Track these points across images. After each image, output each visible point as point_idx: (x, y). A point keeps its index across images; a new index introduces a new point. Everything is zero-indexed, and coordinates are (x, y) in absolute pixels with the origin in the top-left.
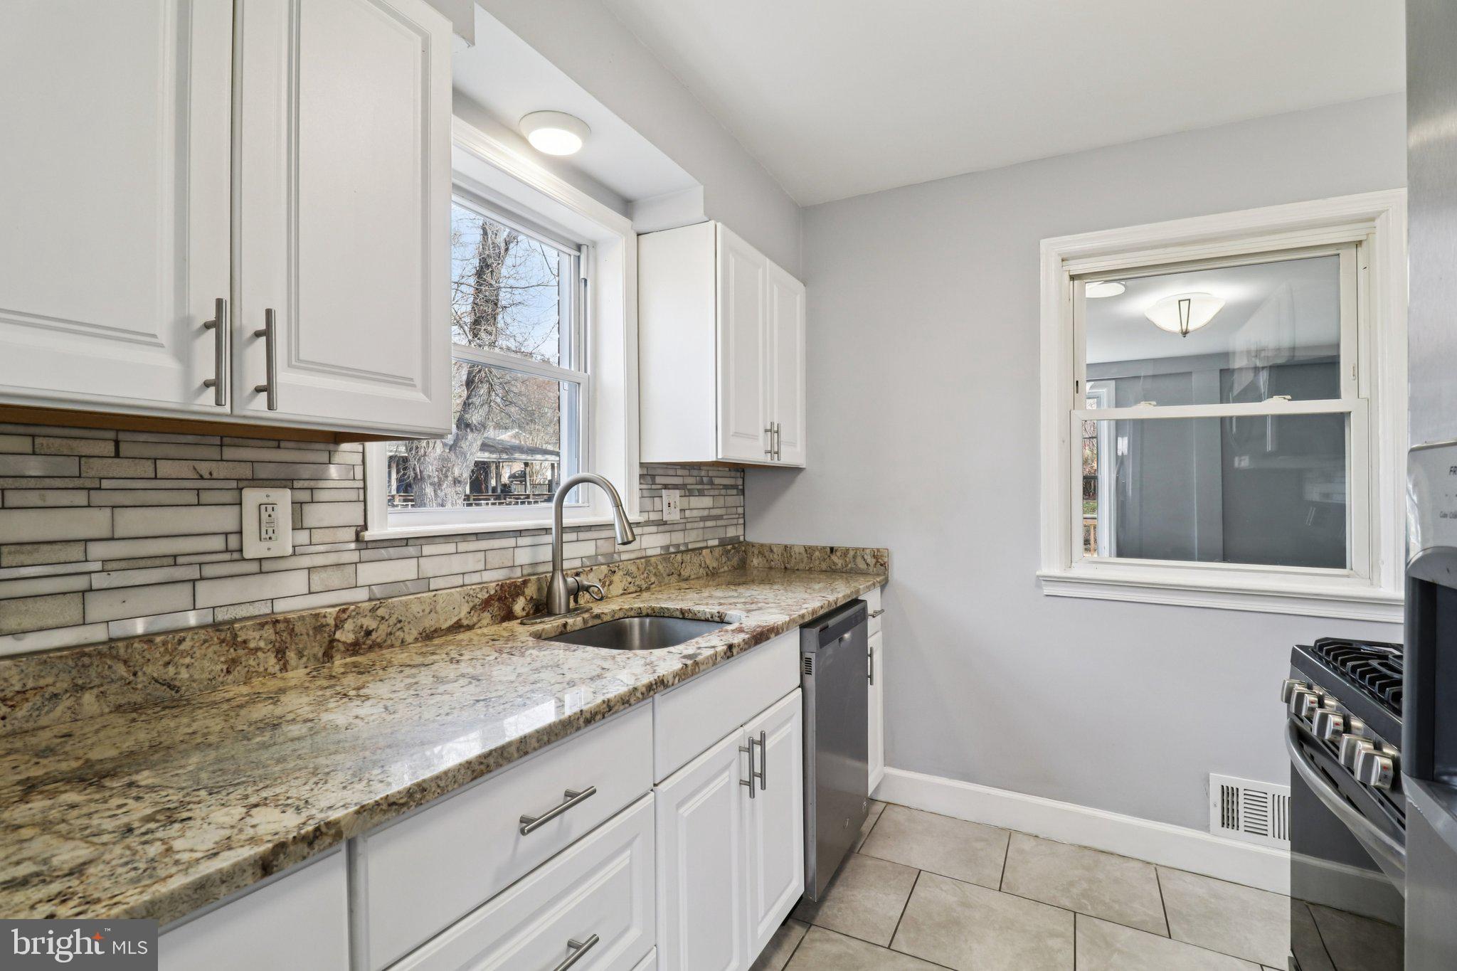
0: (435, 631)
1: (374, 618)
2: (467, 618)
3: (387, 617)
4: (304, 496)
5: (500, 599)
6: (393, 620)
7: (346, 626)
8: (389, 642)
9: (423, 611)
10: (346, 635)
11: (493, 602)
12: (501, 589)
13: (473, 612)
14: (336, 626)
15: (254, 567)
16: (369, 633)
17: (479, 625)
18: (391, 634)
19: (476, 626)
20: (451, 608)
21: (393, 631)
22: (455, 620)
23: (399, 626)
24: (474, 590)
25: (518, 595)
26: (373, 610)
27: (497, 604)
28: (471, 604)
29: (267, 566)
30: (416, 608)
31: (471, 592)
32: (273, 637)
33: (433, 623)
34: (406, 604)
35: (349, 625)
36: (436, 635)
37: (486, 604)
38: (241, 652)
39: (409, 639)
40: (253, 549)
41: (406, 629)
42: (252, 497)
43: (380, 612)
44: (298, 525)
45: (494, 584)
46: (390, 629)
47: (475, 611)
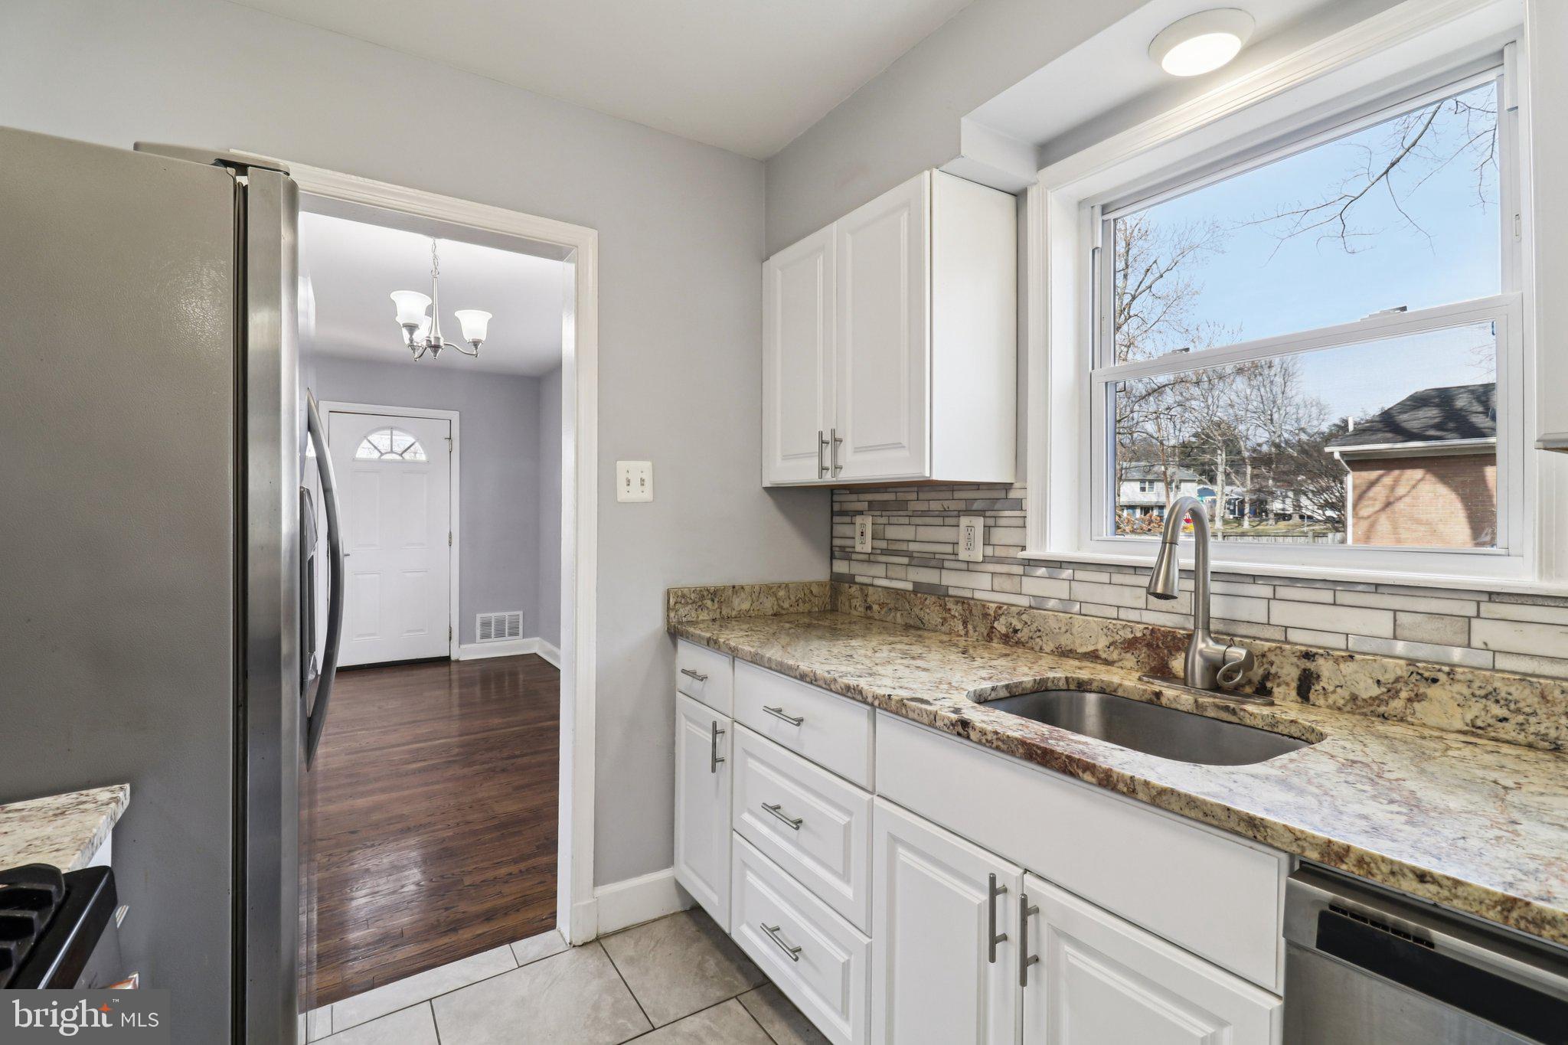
0: (1071, 651)
1: (1020, 620)
2: (1105, 652)
3: (1029, 624)
4: (991, 522)
5: (1149, 645)
6: (1034, 627)
7: (1001, 619)
8: (1030, 645)
9: (1060, 628)
10: (1001, 626)
11: (1140, 646)
12: (1151, 634)
13: (1112, 648)
14: (995, 617)
15: (964, 566)
16: (1016, 631)
17: (1120, 664)
18: (1032, 638)
19: (1116, 665)
20: (1087, 636)
21: (1034, 636)
22: (1091, 648)
23: (1038, 634)
24: (1114, 624)
25: (1178, 649)
26: (1019, 614)
27: (1145, 649)
28: (1111, 640)
29: (971, 567)
30: (1053, 624)
31: (1111, 626)
32: (961, 612)
33: (1069, 643)
34: (1045, 618)
35: (1002, 620)
36: (1071, 655)
37: (1130, 645)
38: (948, 615)
39: (1047, 649)
40: (963, 555)
41: (1044, 639)
42: (964, 521)
43: (1024, 617)
44: (987, 542)
45: (1142, 626)
46: (1031, 634)
47: (1115, 648)
